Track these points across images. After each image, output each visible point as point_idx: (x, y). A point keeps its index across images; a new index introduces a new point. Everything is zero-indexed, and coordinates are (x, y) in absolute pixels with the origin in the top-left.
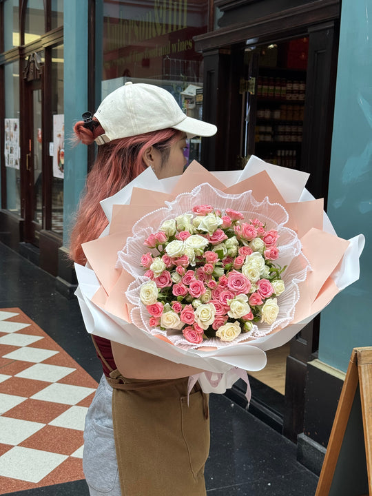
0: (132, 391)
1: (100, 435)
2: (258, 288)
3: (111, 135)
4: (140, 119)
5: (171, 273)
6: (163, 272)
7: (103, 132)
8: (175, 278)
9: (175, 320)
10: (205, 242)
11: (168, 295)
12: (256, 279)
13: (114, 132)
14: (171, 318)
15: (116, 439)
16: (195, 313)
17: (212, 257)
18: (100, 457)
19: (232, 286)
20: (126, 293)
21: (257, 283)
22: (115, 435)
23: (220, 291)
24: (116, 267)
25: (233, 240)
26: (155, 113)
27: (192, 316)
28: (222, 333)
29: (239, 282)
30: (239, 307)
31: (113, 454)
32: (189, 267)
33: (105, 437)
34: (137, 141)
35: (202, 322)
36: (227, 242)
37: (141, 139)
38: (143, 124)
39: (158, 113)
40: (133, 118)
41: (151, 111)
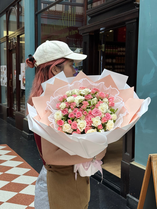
0: (55, 171)
1: (42, 191)
2: (105, 116)
4: (49, 55)
5: (68, 109)
6: (65, 108)
8: (70, 111)
9: (69, 127)
10: (83, 98)
11: (66, 118)
12: (105, 112)
14: (67, 127)
15: (48, 192)
16: (77, 124)
17: (86, 103)
18: (42, 200)
19: (94, 114)
20: (49, 117)
21: (105, 114)
22: (48, 191)
23: (89, 117)
24: (46, 109)
25: (95, 98)
27: (76, 125)
29: (97, 112)
30: (97, 121)
31: (47, 199)
32: (76, 107)
33: (44, 191)
34: (48, 64)
35: (80, 128)
36: (93, 99)
37: (50, 63)
38: (51, 57)
39: (57, 52)
40: (46, 55)
41: (54, 51)
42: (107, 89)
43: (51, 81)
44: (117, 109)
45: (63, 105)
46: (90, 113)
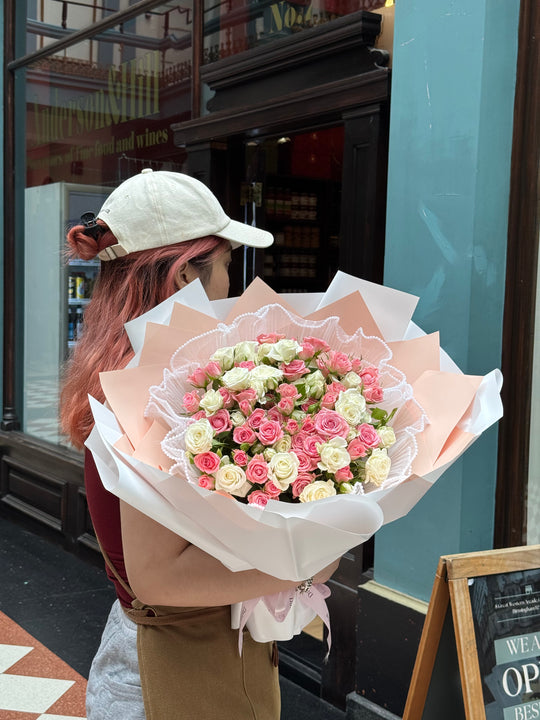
0: (168, 627)
1: (118, 697)
2: (359, 434)
3: (128, 246)
4: (170, 223)
5: (231, 413)
6: (219, 411)
7: (115, 241)
8: (237, 419)
9: (238, 475)
10: (279, 373)
11: (227, 444)
12: (356, 421)
13: (132, 242)
14: (231, 476)
16: (268, 466)
17: (290, 391)
19: (322, 428)
20: (163, 443)
21: (357, 427)
22: (145, 697)
23: (304, 438)
24: (145, 414)
25: (318, 373)
26: (191, 213)
27: (262, 471)
28: (309, 496)
29: (331, 423)
30: (334, 455)
32: (258, 405)
34: (167, 253)
35: (279, 479)
36: (310, 377)
37: (173, 252)
38: (176, 230)
39: (195, 214)
40: (161, 221)
41: (186, 210)
42: (349, 339)
43: (162, 314)
44: (395, 410)
45: (212, 400)
46: (308, 427)
